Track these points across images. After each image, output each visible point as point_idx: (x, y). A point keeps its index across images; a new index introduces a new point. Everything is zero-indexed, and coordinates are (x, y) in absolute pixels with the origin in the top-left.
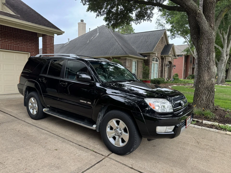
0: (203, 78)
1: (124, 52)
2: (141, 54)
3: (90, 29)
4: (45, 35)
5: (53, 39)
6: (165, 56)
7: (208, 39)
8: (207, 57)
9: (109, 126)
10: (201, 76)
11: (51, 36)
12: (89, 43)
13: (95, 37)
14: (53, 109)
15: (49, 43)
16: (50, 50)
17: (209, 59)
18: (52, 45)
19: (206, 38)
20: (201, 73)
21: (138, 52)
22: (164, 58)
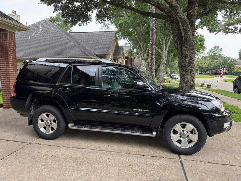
0: (187, 79)
2: (97, 55)
3: (26, 23)
4: (4, 30)
6: (117, 58)
9: (172, 130)
10: (185, 77)
11: (12, 32)
13: (38, 34)
15: (10, 41)
17: (192, 62)
18: (13, 44)
21: (94, 53)
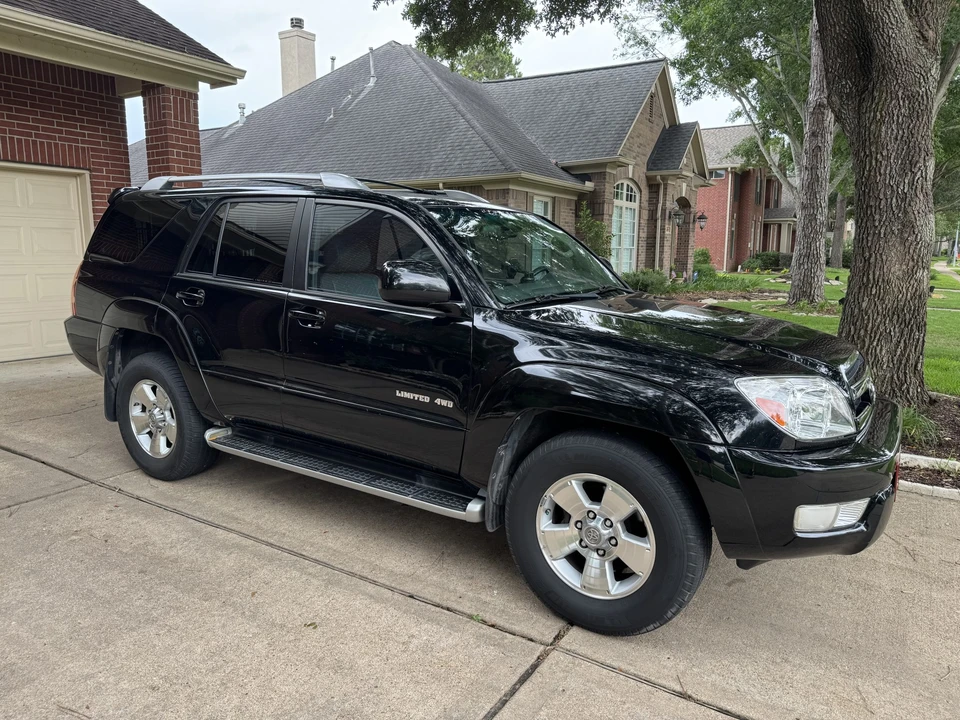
0: (882, 268)
1: (496, 159)
2: (566, 169)
3: (333, 59)
4: (159, 85)
5: (196, 106)
6: (664, 178)
7: (911, 97)
8: (900, 176)
9: (547, 505)
10: (872, 260)
11: (184, 93)
12: (334, 123)
13: (361, 97)
14: (249, 431)
15: (176, 124)
16: (185, 155)
17: (912, 184)
18: (191, 134)
19: (900, 94)
20: (870, 248)
21: (554, 161)
22: (658, 185)
